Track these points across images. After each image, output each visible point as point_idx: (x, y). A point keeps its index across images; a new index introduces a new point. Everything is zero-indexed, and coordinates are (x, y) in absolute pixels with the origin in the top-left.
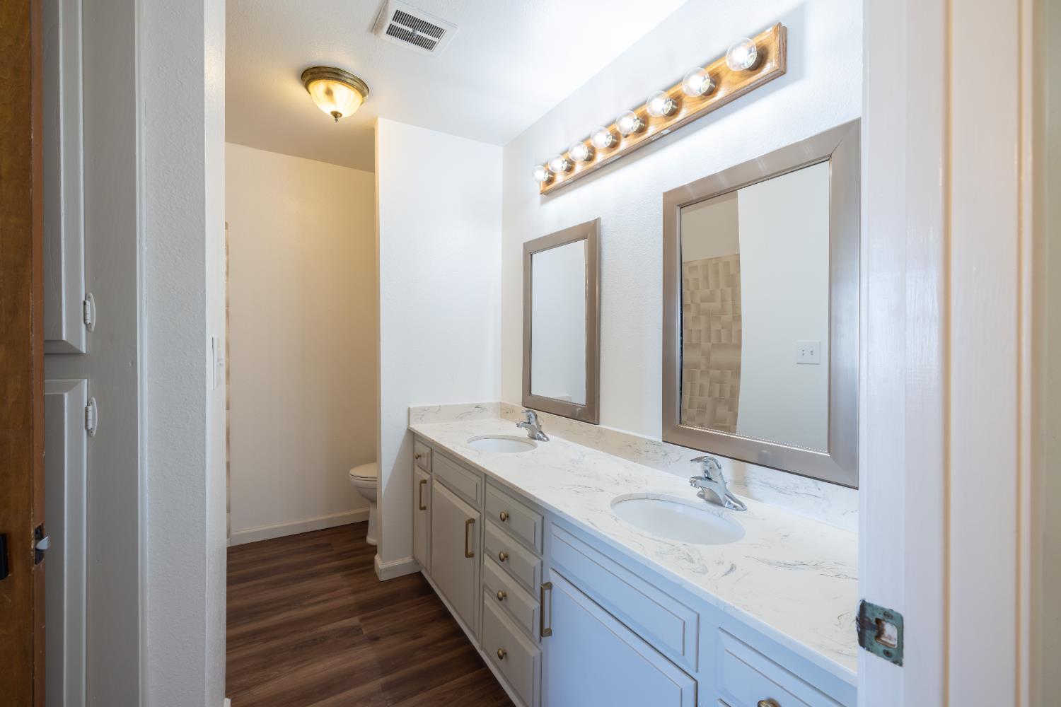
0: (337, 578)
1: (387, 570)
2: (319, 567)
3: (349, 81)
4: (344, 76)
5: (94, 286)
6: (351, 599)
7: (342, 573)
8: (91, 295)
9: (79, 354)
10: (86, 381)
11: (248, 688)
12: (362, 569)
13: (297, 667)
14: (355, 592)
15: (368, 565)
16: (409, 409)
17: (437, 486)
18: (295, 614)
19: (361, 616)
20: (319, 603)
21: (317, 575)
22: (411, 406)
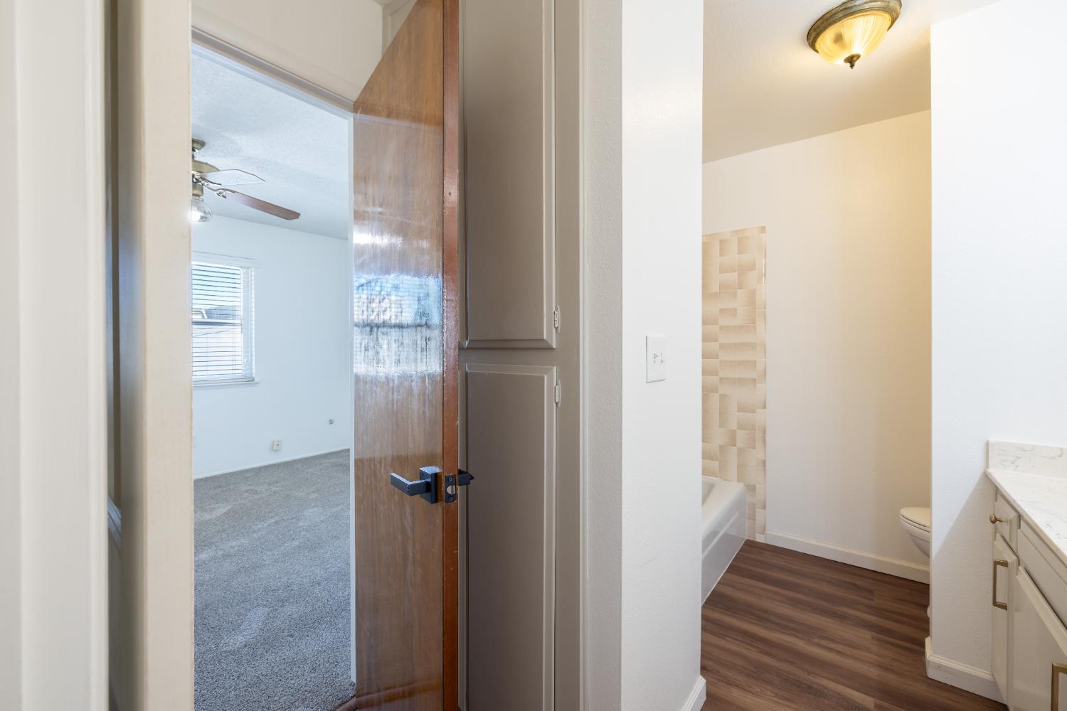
0: (864, 636)
1: (939, 667)
2: (846, 610)
3: (866, 6)
4: (856, 6)
5: (560, 301)
6: (873, 672)
7: (875, 634)
8: (558, 307)
9: (552, 349)
10: (555, 368)
11: (730, 683)
12: (908, 645)
13: (779, 701)
14: (881, 666)
15: (916, 646)
16: (987, 444)
17: (1023, 578)
18: (800, 644)
19: (879, 702)
20: (831, 650)
21: (843, 618)
22: (991, 440)
